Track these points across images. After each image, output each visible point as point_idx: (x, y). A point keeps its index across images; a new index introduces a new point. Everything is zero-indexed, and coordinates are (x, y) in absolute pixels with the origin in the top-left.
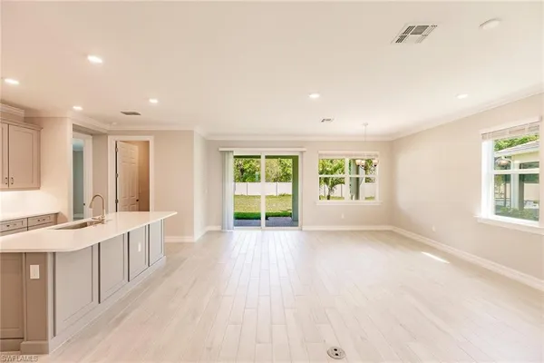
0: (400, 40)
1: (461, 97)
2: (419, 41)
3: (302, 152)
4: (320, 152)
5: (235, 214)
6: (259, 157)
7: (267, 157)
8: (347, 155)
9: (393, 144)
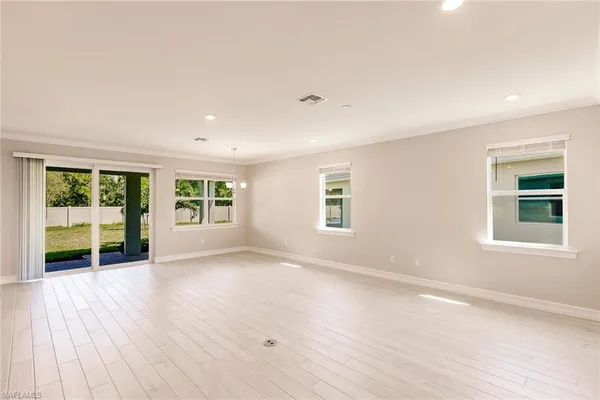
0: (302, 100)
1: (312, 141)
2: (311, 104)
3: (154, 170)
4: (177, 171)
5: (47, 255)
6: (89, 171)
7: (101, 172)
8: (206, 176)
9: (250, 169)
